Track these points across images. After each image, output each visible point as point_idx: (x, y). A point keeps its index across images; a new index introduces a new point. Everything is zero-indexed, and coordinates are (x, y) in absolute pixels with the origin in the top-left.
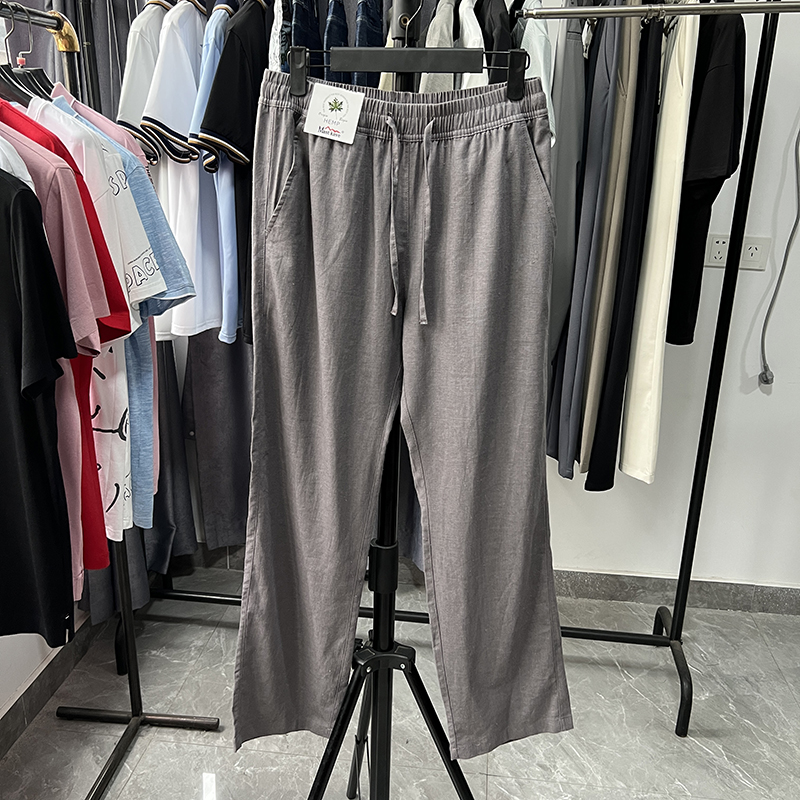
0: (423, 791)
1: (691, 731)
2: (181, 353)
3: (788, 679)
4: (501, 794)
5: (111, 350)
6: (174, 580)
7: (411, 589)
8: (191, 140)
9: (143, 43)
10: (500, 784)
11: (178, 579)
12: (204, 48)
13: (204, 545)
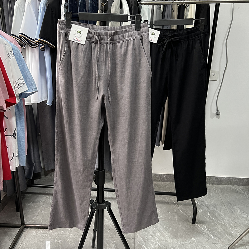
0: (115, 245)
1: (197, 222)
2: (35, 109)
3: (225, 205)
4: (139, 245)
5: (10, 110)
6: (35, 180)
7: (111, 181)
8: (36, 41)
9: (19, 9)
10: (139, 241)
11: (36, 180)
12: (39, 11)
13: (44, 169)
